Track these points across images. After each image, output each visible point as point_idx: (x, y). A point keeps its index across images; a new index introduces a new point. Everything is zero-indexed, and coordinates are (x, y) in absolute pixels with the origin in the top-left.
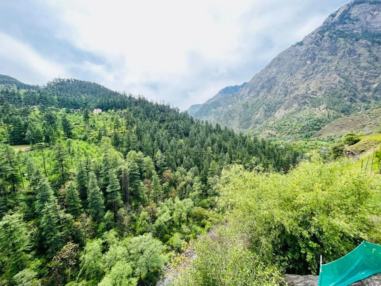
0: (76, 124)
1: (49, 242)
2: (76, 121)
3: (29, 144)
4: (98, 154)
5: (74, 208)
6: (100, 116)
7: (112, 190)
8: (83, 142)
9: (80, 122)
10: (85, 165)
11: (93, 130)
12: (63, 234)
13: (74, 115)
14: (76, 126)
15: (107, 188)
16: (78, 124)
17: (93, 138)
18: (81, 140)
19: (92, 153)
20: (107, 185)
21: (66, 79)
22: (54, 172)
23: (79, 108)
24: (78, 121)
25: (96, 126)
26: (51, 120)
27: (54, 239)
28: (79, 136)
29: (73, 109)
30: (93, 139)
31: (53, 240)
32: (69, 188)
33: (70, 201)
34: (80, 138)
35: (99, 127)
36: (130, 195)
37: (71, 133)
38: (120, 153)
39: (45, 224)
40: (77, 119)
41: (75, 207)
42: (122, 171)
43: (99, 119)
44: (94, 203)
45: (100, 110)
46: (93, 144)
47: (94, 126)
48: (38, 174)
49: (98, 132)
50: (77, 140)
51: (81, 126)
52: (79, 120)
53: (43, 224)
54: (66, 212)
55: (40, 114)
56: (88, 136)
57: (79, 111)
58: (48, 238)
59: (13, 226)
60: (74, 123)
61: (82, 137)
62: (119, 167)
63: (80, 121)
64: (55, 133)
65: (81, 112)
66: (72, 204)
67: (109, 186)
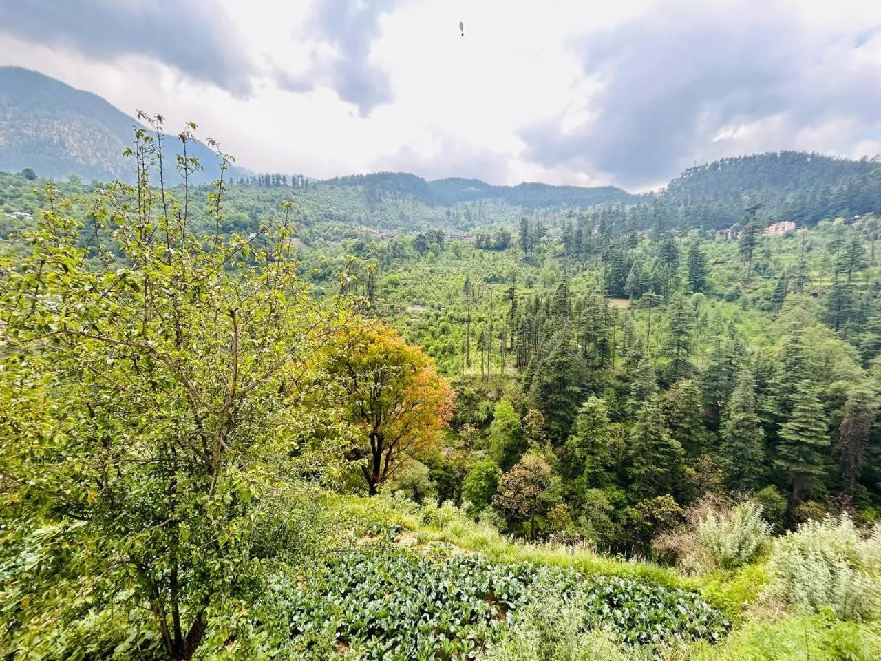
0: (716, 263)
1: (637, 472)
2: (719, 255)
3: (627, 297)
4: (764, 339)
5: (687, 436)
6: (790, 240)
7: (798, 438)
8: (726, 304)
9: (726, 258)
10: (730, 355)
11: (760, 277)
12: (661, 473)
13: (714, 243)
14: (717, 266)
15: (780, 427)
16: (720, 263)
17: (757, 296)
18: (724, 300)
19: (746, 333)
20: (785, 420)
21: (710, 164)
22: (663, 354)
23: (728, 227)
24: (723, 255)
25: (772, 266)
26: (670, 254)
27: (646, 471)
28: (720, 290)
29: (713, 230)
30: (755, 300)
31: (643, 472)
32: (687, 390)
33: (683, 417)
34: (721, 296)
35: (779, 269)
36: (861, 481)
37: (702, 282)
38: (847, 345)
39: (637, 436)
40: (720, 252)
41: (689, 434)
42: (846, 398)
43: (784, 248)
44: (737, 447)
45: (789, 226)
46: (753, 312)
47: (765, 267)
48: (639, 346)
49: (777, 281)
50: (714, 300)
51: (729, 265)
52: (724, 253)
53: (634, 435)
54: (672, 436)
55: (651, 244)
56: (743, 291)
57: (727, 235)
58: (636, 465)
59: (598, 415)
60: (713, 261)
61: (726, 293)
62: (834, 385)
63: (729, 255)
64: (671, 281)
65: (732, 236)
66: (685, 426)
67: (789, 425)
